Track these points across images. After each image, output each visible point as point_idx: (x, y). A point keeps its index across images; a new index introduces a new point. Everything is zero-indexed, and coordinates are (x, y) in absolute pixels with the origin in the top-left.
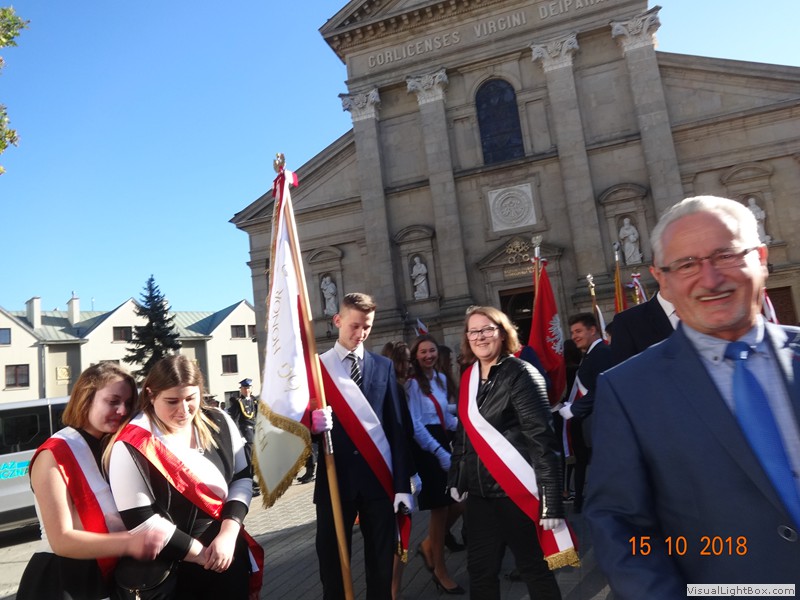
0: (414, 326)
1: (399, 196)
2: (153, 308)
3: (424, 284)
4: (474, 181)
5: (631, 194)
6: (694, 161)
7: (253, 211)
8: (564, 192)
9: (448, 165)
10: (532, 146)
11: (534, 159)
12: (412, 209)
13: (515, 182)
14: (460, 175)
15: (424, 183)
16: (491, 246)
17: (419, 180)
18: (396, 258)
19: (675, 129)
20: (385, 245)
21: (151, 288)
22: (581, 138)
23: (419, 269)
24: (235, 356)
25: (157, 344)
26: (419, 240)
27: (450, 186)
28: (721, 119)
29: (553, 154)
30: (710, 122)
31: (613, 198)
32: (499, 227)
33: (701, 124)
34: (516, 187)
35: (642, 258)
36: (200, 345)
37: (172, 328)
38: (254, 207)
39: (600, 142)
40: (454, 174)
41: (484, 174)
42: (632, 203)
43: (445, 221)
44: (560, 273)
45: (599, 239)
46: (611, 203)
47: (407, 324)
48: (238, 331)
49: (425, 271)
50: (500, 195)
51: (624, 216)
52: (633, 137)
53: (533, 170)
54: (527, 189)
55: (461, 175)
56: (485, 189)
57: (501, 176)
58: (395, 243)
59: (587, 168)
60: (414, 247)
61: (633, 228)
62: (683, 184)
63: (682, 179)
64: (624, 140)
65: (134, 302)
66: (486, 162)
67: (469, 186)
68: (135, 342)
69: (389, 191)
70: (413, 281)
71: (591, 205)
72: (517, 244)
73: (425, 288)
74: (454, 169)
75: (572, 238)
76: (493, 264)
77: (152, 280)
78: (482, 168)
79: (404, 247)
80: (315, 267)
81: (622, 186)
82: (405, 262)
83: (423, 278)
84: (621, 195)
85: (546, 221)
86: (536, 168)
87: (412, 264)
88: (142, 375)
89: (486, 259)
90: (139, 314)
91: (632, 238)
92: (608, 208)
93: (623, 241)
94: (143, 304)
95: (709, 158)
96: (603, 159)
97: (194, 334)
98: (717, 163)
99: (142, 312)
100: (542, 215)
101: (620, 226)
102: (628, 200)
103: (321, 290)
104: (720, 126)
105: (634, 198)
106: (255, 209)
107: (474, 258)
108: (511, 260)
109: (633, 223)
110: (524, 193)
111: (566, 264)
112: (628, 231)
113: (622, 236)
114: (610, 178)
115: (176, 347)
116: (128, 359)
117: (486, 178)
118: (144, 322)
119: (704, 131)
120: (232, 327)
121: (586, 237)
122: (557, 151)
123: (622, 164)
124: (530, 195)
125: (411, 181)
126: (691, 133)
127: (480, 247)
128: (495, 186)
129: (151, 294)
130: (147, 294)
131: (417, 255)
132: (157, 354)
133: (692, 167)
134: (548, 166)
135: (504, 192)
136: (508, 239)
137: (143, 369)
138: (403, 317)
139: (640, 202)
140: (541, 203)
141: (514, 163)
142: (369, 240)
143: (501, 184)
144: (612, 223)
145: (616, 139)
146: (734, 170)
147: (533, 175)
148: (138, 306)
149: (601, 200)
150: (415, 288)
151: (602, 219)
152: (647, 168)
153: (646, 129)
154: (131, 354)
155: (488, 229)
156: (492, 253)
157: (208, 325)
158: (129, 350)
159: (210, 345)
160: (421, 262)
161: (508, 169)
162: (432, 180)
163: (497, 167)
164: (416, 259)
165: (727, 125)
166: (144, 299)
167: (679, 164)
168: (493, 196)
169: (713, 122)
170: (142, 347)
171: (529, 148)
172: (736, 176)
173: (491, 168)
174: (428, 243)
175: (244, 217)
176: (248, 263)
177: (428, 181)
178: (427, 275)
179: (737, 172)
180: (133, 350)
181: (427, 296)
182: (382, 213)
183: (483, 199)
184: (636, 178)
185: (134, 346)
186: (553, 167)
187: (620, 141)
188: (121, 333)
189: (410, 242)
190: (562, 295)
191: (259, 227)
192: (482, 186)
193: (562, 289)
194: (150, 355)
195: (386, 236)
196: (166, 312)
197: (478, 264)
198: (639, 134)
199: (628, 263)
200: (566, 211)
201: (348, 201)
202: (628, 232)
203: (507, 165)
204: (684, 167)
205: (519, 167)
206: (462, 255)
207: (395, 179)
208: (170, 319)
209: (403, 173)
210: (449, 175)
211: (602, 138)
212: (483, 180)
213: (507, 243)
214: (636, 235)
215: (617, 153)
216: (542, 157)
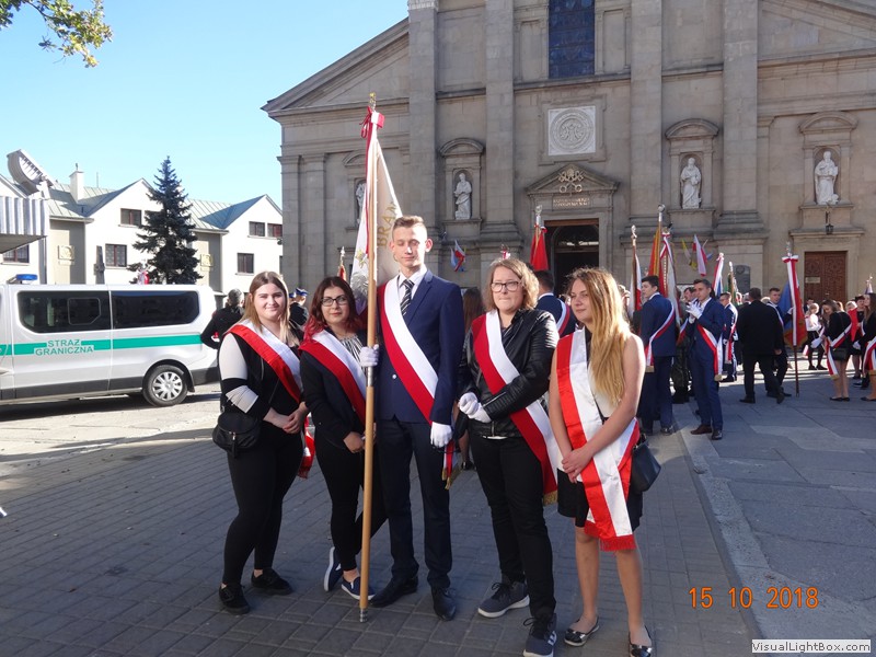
0: (451, 247)
1: (451, 102)
2: (168, 193)
3: (466, 204)
4: (534, 96)
5: (701, 131)
6: (775, 102)
7: (288, 99)
8: (630, 120)
9: (509, 74)
10: (604, 64)
11: (603, 79)
12: (463, 119)
13: (579, 103)
14: (521, 87)
15: (480, 91)
16: (544, 171)
17: (475, 87)
18: (440, 171)
19: (762, 64)
20: (431, 156)
21: (166, 171)
22: (658, 61)
23: (464, 187)
24: (252, 255)
25: (171, 233)
26: (468, 155)
27: (509, 98)
28: (813, 58)
29: (625, 76)
30: (801, 60)
31: (682, 133)
32: (555, 151)
33: (791, 61)
34: (579, 109)
35: (700, 203)
36: (214, 240)
37: (189, 217)
38: (290, 95)
39: (678, 69)
40: (514, 85)
41: (547, 89)
42: (701, 142)
43: (498, 138)
44: (612, 210)
45: (659, 177)
46: (678, 140)
47: (444, 244)
48: (257, 228)
49: (469, 190)
50: (560, 116)
51: (689, 155)
52: (715, 67)
53: (602, 90)
54: (591, 112)
55: (523, 87)
56: (545, 106)
57: (565, 94)
58: (440, 156)
59: (659, 96)
60: (460, 162)
61: (697, 170)
62: (758, 127)
63: (758, 121)
64: (705, 70)
65: (146, 184)
66: (551, 76)
67: (527, 100)
68: (146, 228)
69: (441, 96)
70: (456, 199)
71: (658, 138)
72: (571, 173)
73: (468, 208)
74: (515, 80)
75: (631, 173)
76: (543, 191)
77: (168, 162)
78: (546, 82)
79: (449, 161)
80: (351, 170)
81: (694, 121)
82: (449, 178)
83: (467, 197)
84: (691, 131)
85: (606, 151)
86: (605, 90)
87: (456, 181)
88: (153, 264)
89: (534, 185)
90: (152, 199)
91: (694, 180)
92: (675, 144)
93: (682, 183)
94: (156, 188)
95: (792, 101)
96: (678, 88)
97: (209, 227)
98: (800, 108)
99: (156, 196)
100: (603, 144)
101: (683, 166)
102: (697, 138)
103: (356, 197)
104: (811, 67)
105: (704, 137)
106: (291, 98)
107: (523, 182)
108: (563, 188)
109: (698, 165)
110: (586, 116)
111: (620, 200)
112: (691, 172)
113: (683, 177)
114: (681, 111)
115: (191, 239)
116: (138, 246)
117: (548, 94)
118: (157, 207)
119: (793, 69)
120: (251, 223)
121: (645, 174)
122: (630, 73)
123: (698, 96)
124: (593, 119)
125: (466, 88)
126: (777, 70)
127: (531, 171)
128: (557, 105)
129: (167, 178)
130: (162, 177)
131: (463, 171)
132: (171, 243)
133: (773, 109)
134: (618, 89)
135: (565, 113)
136: (563, 165)
137: (155, 259)
138: (441, 237)
139: (709, 142)
140: (604, 129)
141: (581, 81)
142: (412, 150)
143: (563, 103)
144: (676, 161)
145: (697, 67)
146: (815, 117)
147: (600, 97)
148: (151, 190)
149: (666, 136)
150: (456, 207)
151: (666, 155)
152: (724, 103)
153: (731, 60)
154: (142, 241)
155: (542, 152)
156: (543, 179)
157: (225, 217)
158: (140, 236)
159: (225, 239)
160: (467, 180)
161: (574, 86)
162: (489, 89)
163: (562, 83)
164: (462, 176)
165: (819, 66)
166: (159, 183)
167: (759, 104)
168: (553, 115)
169: (805, 60)
170: (155, 234)
171: (601, 65)
172: (817, 125)
173: (557, 84)
174: (477, 159)
175: (278, 105)
176: (278, 158)
177: (485, 89)
178: (471, 194)
179: (819, 121)
180: (144, 237)
181: (468, 217)
182: (431, 120)
183: (542, 118)
184: (708, 114)
185: (145, 233)
186: (622, 91)
187: (700, 70)
188: (131, 216)
189: (457, 156)
190: (610, 233)
191: (293, 119)
192: (544, 102)
193: (611, 226)
194: (163, 244)
195: (432, 146)
196: (182, 199)
197: (526, 189)
198: (722, 64)
199: (684, 207)
200: (629, 142)
201: (395, 102)
202: (690, 174)
203: (574, 82)
204: (763, 108)
205: (585, 85)
206: (512, 178)
207: (447, 84)
208: (187, 208)
209: (458, 78)
210: (509, 86)
211: (682, 64)
212: (545, 96)
213: (561, 170)
214: (699, 178)
215: (695, 83)
216: (612, 77)
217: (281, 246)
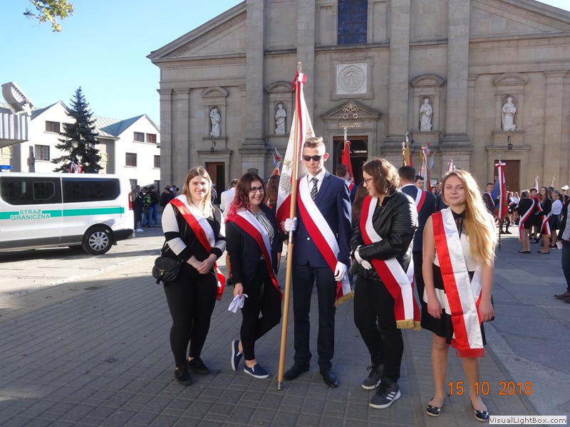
0: (273, 152)
1: (274, 57)
2: (80, 111)
3: (283, 125)
4: (328, 55)
5: (433, 82)
6: (480, 65)
7: (165, 51)
8: (389, 73)
9: (312, 40)
10: (373, 36)
11: (372, 46)
12: (280, 68)
13: (356, 61)
14: (319, 49)
15: (294, 51)
16: (333, 105)
17: (290, 48)
18: (266, 102)
19: (471, 41)
20: (260, 92)
21: (79, 97)
22: (408, 36)
23: (281, 113)
24: (136, 154)
25: (82, 138)
26: (284, 92)
27: (311, 56)
28: (503, 38)
29: (386, 45)
30: (496, 39)
31: (421, 83)
32: (341, 91)
33: (490, 40)
34: (357, 65)
35: (432, 128)
36: (110, 143)
37: (93, 128)
38: (166, 48)
39: (420, 42)
40: (315, 48)
41: (336, 51)
42: (432, 89)
44: (376, 130)
45: (406, 111)
46: (419, 87)
47: (268, 150)
48: (139, 137)
49: (285, 115)
50: (345, 69)
51: (425, 97)
52: (443, 41)
53: (371, 54)
54: (364, 67)
55: (321, 49)
56: (335, 62)
57: (348, 55)
58: (266, 92)
59: (407, 59)
60: (279, 97)
61: (430, 106)
62: (469, 81)
63: (469, 77)
64: (436, 43)
65: (63, 105)
66: (339, 43)
67: (323, 58)
68: (64, 135)
69: (267, 53)
70: (276, 121)
71: (406, 85)
72: (351, 106)
73: (284, 128)
74: (316, 44)
75: (388, 107)
76: (333, 117)
77: (80, 90)
78: (335, 47)
79: (272, 96)
80: (207, 100)
81: (429, 75)
82: (272, 107)
83: (283, 120)
84: (427, 82)
85: (373, 93)
86: (373, 53)
87: (277, 109)
88: (69, 159)
89: (328, 113)
90: (68, 115)
91: (428, 113)
92: (416, 90)
93: (421, 114)
94: (71, 108)
95: (489, 65)
96: (419, 54)
97: (106, 135)
98: (494, 69)
99: (71, 113)
100: (371, 89)
101: (421, 104)
102: (431, 86)
103: (210, 117)
104: (502, 43)
105: (435, 86)
106: (167, 50)
107: (321, 110)
108: (345, 116)
109: (430, 103)
110: (361, 70)
111: (381, 124)
112: (426, 108)
113: (421, 111)
114: (422, 69)
115: (94, 143)
116: (59, 147)
117: (337, 54)
118: (72, 121)
119: (490, 45)
120: (135, 133)
121: (398, 108)
122: (389, 43)
123: (432, 59)
124: (365, 72)
125: (283, 48)
126: (481, 45)
127: (325, 104)
128: (342, 62)
129: (79, 101)
130: (76, 100)
131: (281, 103)
132: (81, 145)
133: (478, 70)
134: (381, 53)
135: (348, 67)
136: (345, 101)
137: (71, 155)
138: (266, 145)
139: (438, 89)
140: (372, 79)
141: (358, 47)
142: (248, 88)
143: (346, 61)
144: (417, 100)
145: (431, 41)
146: (503, 76)
147: (370, 58)
148: (68, 109)
149: (412, 84)
150: (276, 126)
151: (411, 96)
152: (447, 66)
153: (453, 37)
154: (61, 143)
155: (332, 92)
156: (333, 110)
157: (118, 128)
158: (60, 140)
159: (117, 143)
160: (283, 108)
161: (354, 50)
162: (299, 50)
163: (346, 48)
164: (280, 106)
165: (507, 43)
166: (74, 104)
167: (469, 66)
168: (340, 68)
169: (497, 39)
170: (70, 139)
171: (371, 37)
172: (504, 81)
173: (343, 48)
174: (290, 95)
175: (158, 55)
176: (158, 90)
177: (296, 49)
178: (286, 118)
179: (505, 78)
180: (63, 141)
181: (284, 133)
182: (260, 69)
183: (333, 70)
184: (437, 71)
185: (64, 138)
186: (384, 54)
187: (433, 43)
188: (52, 126)
189: (277, 92)
190: (375, 145)
191: (168, 65)
192: (334, 60)
193: (376, 141)
194: (76, 146)
195: (261, 86)
196: (89, 116)
197: (322, 116)
198: (447, 40)
199: (421, 130)
200: (388, 87)
201: (237, 56)
202: (426, 109)
203: (354, 47)
204: (471, 68)
205: (361, 50)
206: (313, 108)
207: (272, 45)
208: (92, 122)
209: (279, 41)
210: (312, 48)
211: (422, 38)
212: (335, 56)
213: (344, 104)
214: (431, 111)
215: (430, 51)
216: (378, 45)
217: (159, 149)
